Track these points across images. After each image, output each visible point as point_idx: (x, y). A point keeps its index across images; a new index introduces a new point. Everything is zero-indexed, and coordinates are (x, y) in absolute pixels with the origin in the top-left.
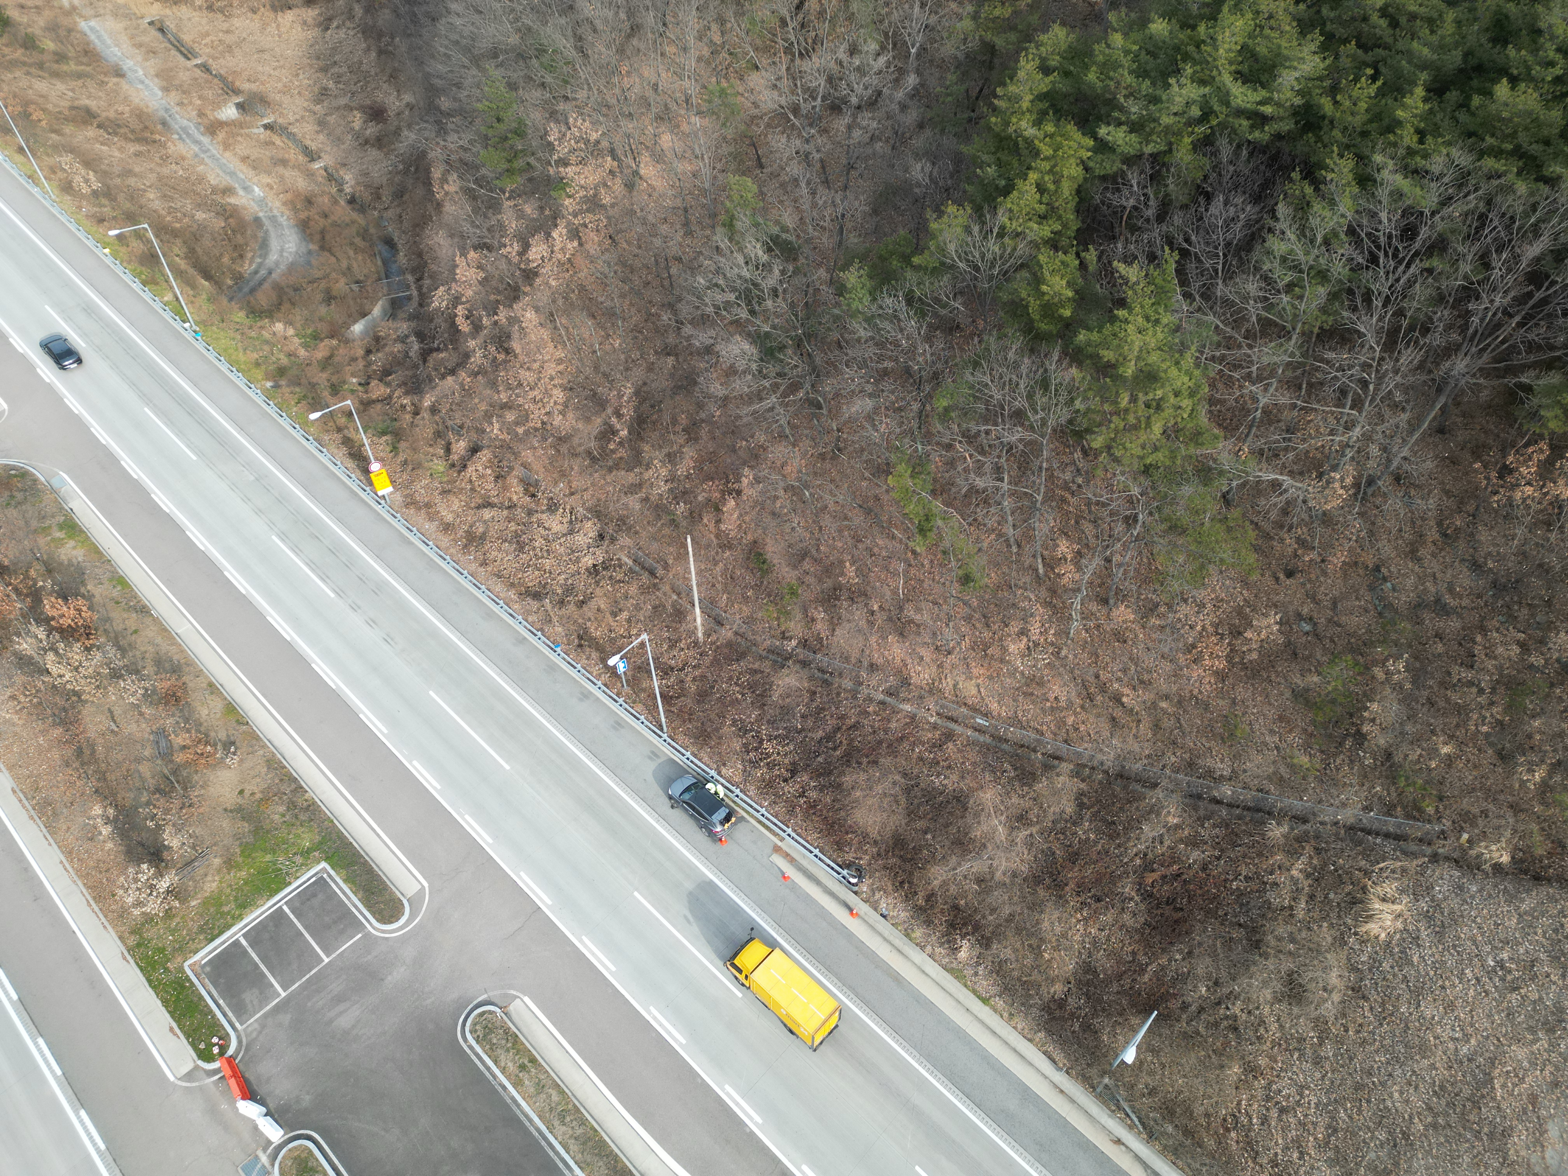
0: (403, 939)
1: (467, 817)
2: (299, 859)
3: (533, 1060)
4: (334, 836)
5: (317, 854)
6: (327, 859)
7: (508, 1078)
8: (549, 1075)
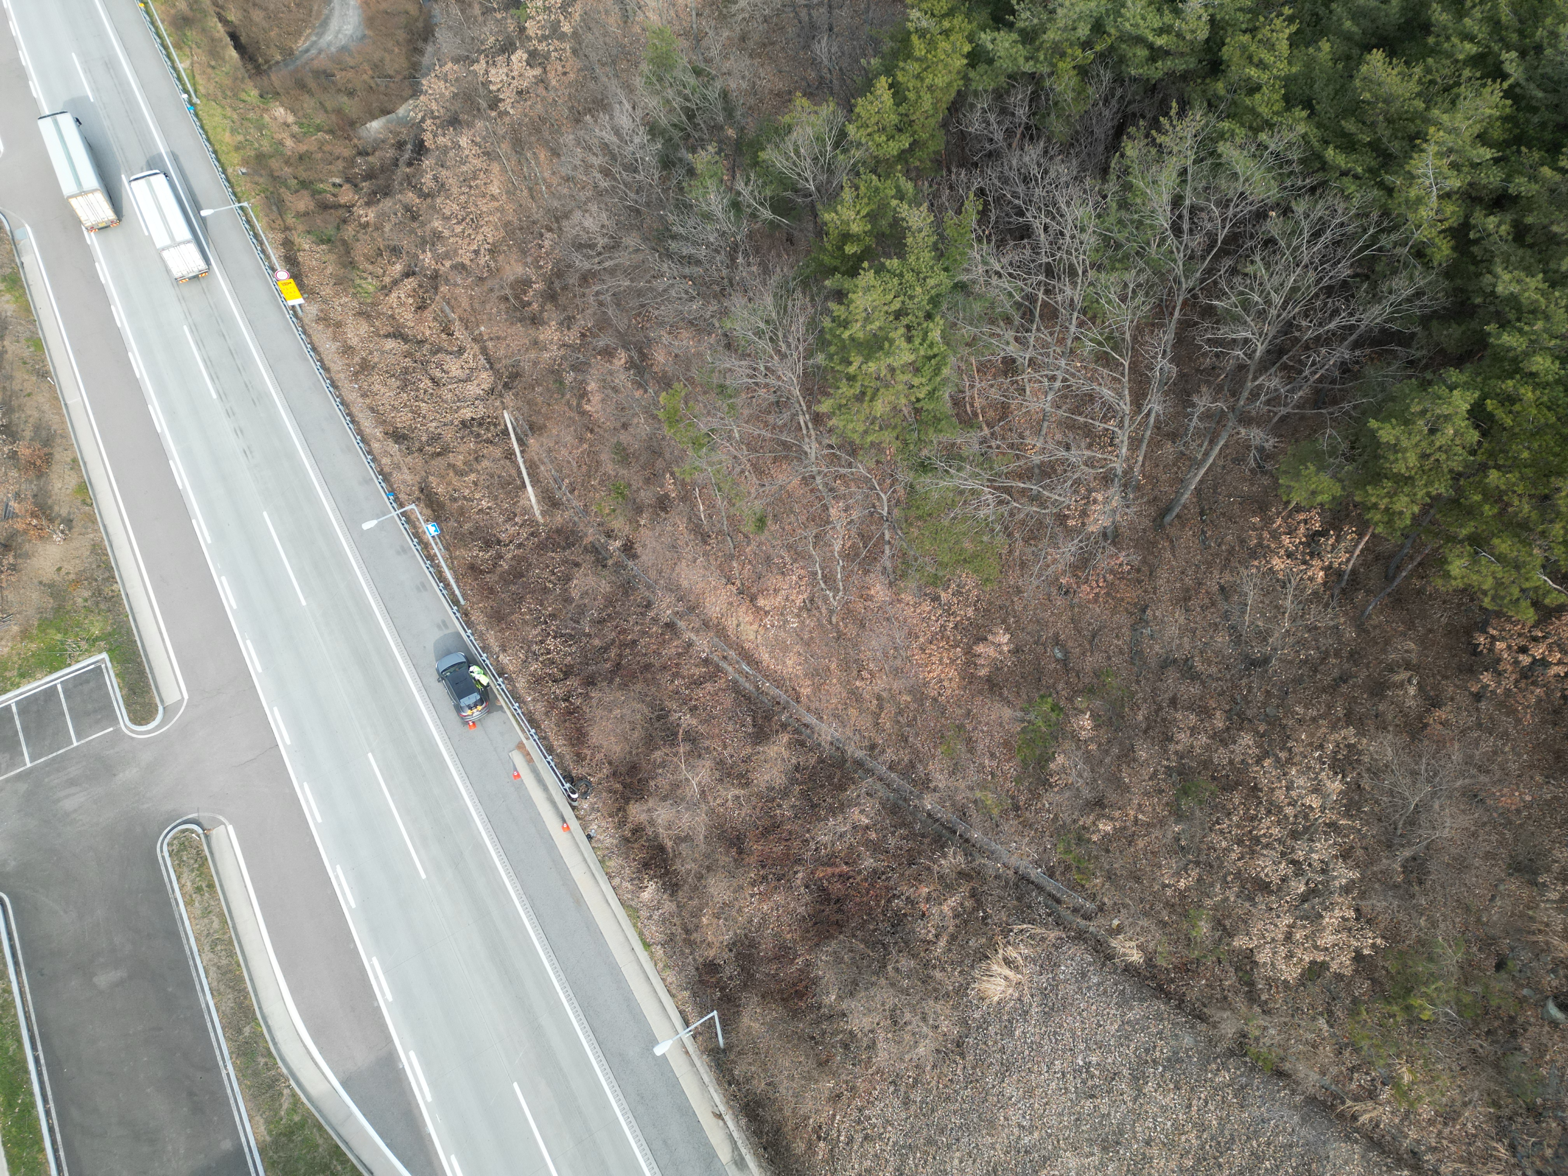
0: (147, 743)
1: (249, 642)
2: (84, 645)
3: (211, 886)
4: (123, 631)
5: (102, 644)
6: (110, 651)
7: (183, 895)
8: (219, 903)
